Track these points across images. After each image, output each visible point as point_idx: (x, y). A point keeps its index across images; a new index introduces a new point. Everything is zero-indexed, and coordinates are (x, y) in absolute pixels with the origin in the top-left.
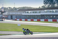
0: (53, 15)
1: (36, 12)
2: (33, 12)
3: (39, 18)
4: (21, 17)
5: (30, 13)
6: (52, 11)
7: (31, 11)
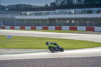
0: (71, 19)
1: (40, 14)
2: (36, 14)
3: (47, 25)
4: (13, 23)
5: (30, 15)
6: (68, 11)
7: (31, 12)
